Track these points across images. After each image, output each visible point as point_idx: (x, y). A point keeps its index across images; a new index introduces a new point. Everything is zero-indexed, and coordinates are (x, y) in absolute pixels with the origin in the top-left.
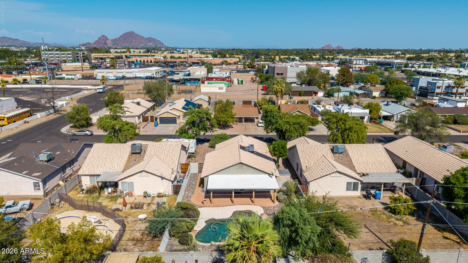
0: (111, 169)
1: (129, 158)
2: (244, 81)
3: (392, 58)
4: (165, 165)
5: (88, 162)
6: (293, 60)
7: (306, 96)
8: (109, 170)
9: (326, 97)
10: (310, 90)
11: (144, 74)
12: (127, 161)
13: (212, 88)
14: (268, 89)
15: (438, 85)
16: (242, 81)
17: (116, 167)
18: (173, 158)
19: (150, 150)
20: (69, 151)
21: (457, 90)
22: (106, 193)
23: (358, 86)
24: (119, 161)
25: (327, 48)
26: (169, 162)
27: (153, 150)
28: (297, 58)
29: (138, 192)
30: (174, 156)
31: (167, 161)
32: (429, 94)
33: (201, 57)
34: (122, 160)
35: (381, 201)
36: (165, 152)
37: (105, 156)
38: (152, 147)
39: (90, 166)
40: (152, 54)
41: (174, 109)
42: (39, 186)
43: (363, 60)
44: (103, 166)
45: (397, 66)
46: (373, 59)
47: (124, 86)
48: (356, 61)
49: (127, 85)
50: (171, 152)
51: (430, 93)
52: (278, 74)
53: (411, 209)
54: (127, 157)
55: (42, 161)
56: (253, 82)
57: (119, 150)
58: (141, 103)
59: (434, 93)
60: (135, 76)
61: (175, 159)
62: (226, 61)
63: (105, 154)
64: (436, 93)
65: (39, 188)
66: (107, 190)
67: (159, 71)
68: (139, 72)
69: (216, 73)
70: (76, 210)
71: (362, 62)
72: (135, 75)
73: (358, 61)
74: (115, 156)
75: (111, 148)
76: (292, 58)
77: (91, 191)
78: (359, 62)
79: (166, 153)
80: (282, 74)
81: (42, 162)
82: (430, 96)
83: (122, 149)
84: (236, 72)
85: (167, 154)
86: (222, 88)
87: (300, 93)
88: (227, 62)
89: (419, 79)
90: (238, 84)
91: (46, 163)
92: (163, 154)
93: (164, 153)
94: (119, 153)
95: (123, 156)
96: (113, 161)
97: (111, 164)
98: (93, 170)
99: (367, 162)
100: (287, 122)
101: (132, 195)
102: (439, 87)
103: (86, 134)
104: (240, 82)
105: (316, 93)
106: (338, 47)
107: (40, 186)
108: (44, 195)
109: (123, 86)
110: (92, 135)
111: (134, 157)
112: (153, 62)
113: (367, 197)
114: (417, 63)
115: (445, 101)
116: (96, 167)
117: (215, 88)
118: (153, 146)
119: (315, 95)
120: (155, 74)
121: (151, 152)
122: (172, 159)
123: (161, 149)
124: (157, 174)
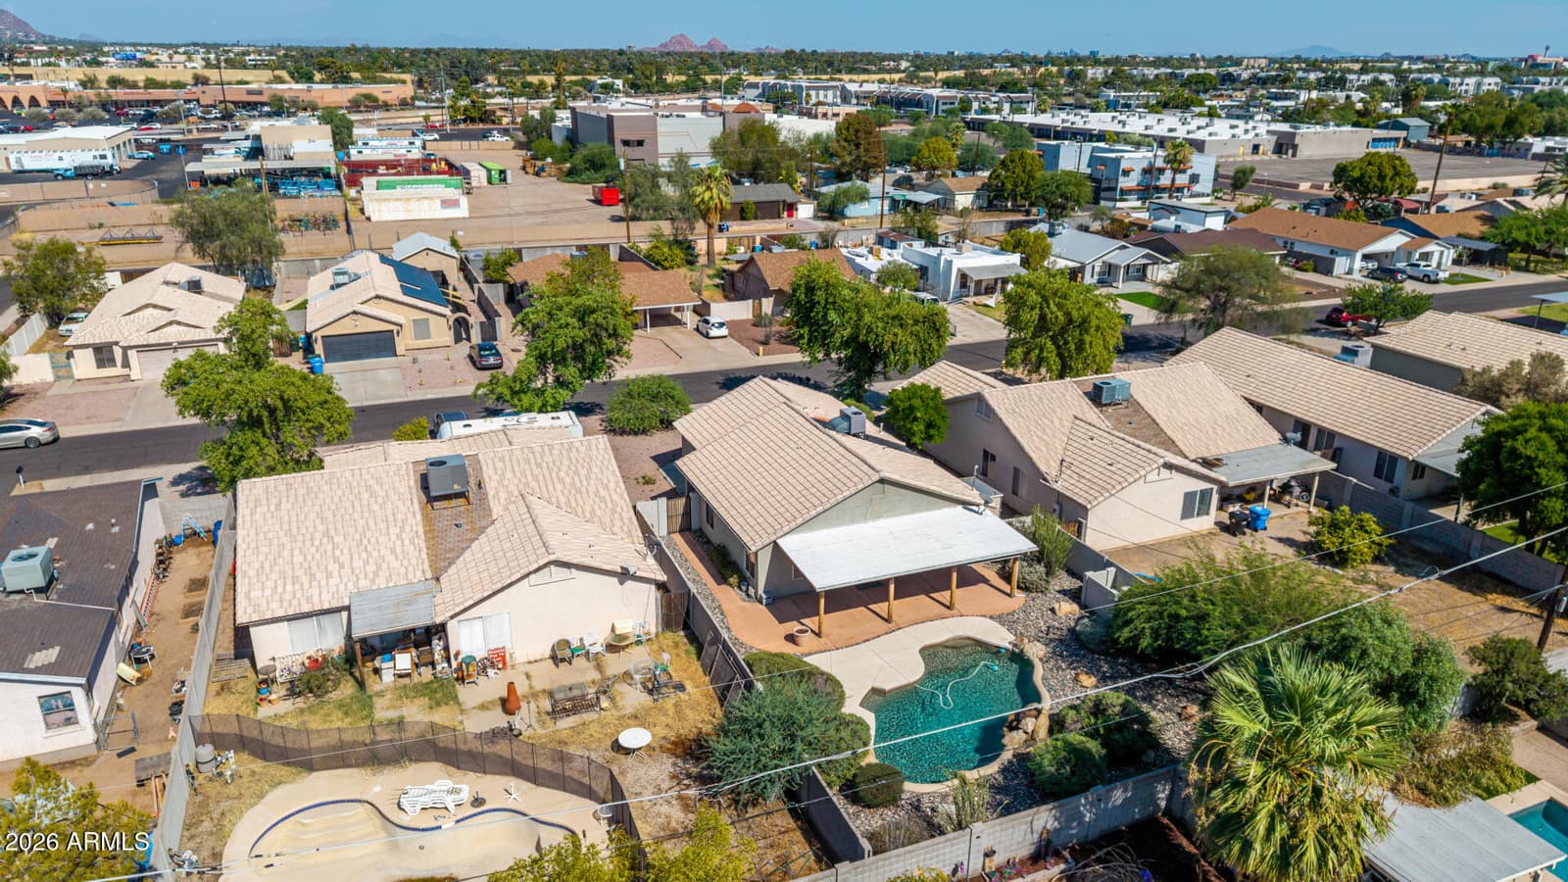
0: (376, 574)
1: (428, 522)
2: (509, 173)
3: (900, 80)
4: (588, 526)
5: (257, 565)
6: (608, 88)
7: (763, 218)
8: (373, 582)
9: (824, 219)
10: (774, 197)
11: (61, 159)
12: (426, 532)
13: (414, 205)
14: (637, 200)
15: (1124, 165)
16: (502, 172)
17: (395, 564)
18: (603, 493)
19: (496, 478)
20: (90, 526)
21: (1173, 180)
22: (388, 677)
23: (891, 178)
24: (393, 537)
25: (678, 48)
26: (598, 512)
27: (509, 475)
28: (619, 83)
29: (529, 647)
30: (606, 487)
31: (588, 508)
32: (1103, 194)
33: (246, 79)
34: (402, 529)
35: (1271, 532)
36: (562, 474)
37: (321, 528)
38: (499, 465)
39: (274, 576)
40: (18, 70)
41: (378, 297)
42: (70, 706)
43: (834, 88)
44: (333, 567)
45: (942, 107)
46: (867, 87)
47: (20, 214)
48: (817, 95)
49: (31, 206)
50: (583, 472)
51: (1106, 189)
52: (626, 143)
53: (1379, 545)
54: (419, 517)
55: (21, 592)
56: (537, 174)
57: (366, 496)
58: (205, 286)
59: (1115, 189)
60: (15, 167)
61: (616, 497)
62: (368, 97)
63: (312, 516)
64: (1122, 190)
65: (69, 714)
66: (391, 664)
67: (120, 141)
68: (31, 148)
69: (371, 143)
70: (315, 774)
71: (835, 96)
72: (19, 161)
73: (822, 93)
74: (362, 522)
75: (326, 488)
76: (599, 82)
77: (311, 681)
78: (826, 96)
79: (568, 480)
80: (640, 143)
81: (18, 597)
82: (1106, 199)
83: (377, 488)
84: (436, 136)
85: (573, 484)
86: (455, 203)
87: (742, 210)
88: (376, 100)
89: (1058, 147)
90: (490, 182)
91: (39, 600)
92: (559, 487)
93: (561, 481)
94: (375, 507)
95: (399, 516)
96: (365, 542)
97: (364, 556)
98: (299, 594)
99: (1196, 420)
100: (893, 318)
101: (504, 664)
102: (1126, 173)
103: (29, 440)
104: (495, 175)
105: (791, 208)
106: (710, 45)
107: (77, 706)
108: (97, 742)
109: (14, 215)
110: (56, 439)
111: (445, 512)
112: (44, 103)
113: (1232, 528)
114: (993, 99)
115: (1171, 213)
116: (305, 579)
117: (426, 202)
118: (502, 459)
119: (790, 215)
120: (109, 154)
121: (506, 483)
122: (603, 500)
123: (538, 465)
124: (605, 567)
